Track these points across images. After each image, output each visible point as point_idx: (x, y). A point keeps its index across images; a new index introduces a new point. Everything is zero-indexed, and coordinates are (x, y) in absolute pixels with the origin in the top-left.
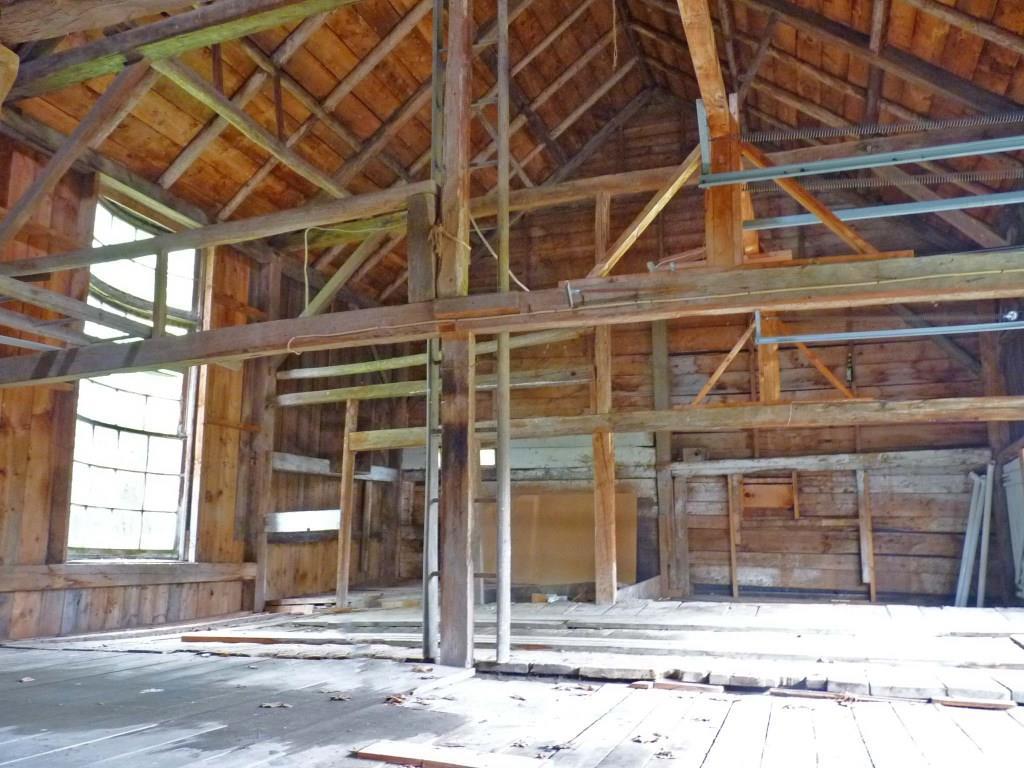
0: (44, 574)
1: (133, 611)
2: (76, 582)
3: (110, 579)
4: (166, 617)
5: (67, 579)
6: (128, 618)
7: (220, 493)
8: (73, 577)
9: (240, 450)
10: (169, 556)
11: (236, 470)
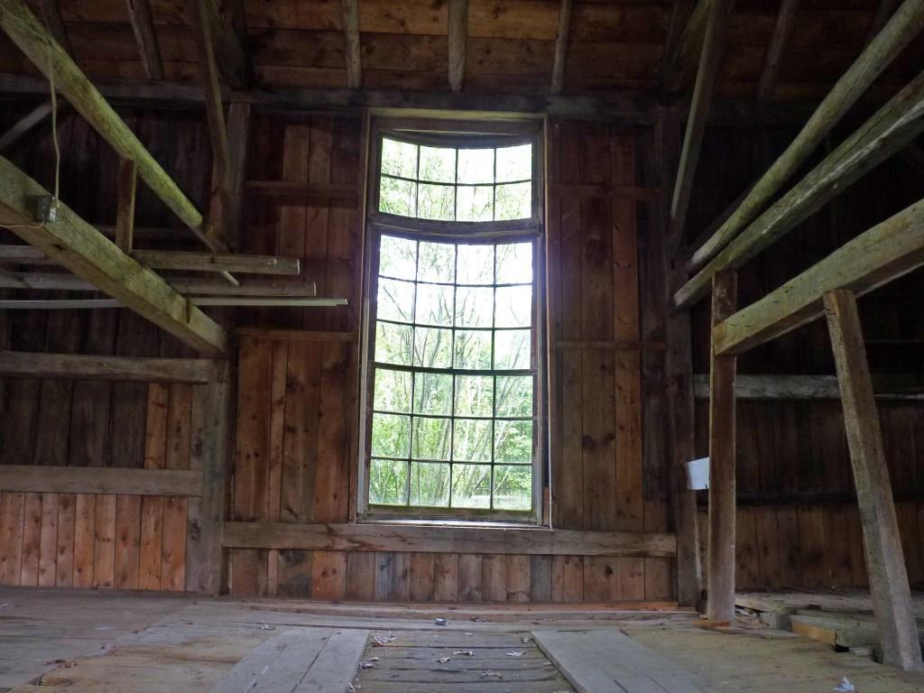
0: (323, 533)
1: (473, 583)
2: (363, 544)
3: (409, 544)
4: (530, 596)
5: (351, 541)
6: (467, 590)
7: (611, 437)
8: (358, 539)
9: (642, 377)
10: (526, 519)
11: (638, 405)
